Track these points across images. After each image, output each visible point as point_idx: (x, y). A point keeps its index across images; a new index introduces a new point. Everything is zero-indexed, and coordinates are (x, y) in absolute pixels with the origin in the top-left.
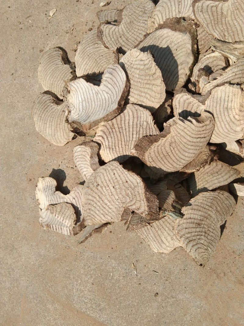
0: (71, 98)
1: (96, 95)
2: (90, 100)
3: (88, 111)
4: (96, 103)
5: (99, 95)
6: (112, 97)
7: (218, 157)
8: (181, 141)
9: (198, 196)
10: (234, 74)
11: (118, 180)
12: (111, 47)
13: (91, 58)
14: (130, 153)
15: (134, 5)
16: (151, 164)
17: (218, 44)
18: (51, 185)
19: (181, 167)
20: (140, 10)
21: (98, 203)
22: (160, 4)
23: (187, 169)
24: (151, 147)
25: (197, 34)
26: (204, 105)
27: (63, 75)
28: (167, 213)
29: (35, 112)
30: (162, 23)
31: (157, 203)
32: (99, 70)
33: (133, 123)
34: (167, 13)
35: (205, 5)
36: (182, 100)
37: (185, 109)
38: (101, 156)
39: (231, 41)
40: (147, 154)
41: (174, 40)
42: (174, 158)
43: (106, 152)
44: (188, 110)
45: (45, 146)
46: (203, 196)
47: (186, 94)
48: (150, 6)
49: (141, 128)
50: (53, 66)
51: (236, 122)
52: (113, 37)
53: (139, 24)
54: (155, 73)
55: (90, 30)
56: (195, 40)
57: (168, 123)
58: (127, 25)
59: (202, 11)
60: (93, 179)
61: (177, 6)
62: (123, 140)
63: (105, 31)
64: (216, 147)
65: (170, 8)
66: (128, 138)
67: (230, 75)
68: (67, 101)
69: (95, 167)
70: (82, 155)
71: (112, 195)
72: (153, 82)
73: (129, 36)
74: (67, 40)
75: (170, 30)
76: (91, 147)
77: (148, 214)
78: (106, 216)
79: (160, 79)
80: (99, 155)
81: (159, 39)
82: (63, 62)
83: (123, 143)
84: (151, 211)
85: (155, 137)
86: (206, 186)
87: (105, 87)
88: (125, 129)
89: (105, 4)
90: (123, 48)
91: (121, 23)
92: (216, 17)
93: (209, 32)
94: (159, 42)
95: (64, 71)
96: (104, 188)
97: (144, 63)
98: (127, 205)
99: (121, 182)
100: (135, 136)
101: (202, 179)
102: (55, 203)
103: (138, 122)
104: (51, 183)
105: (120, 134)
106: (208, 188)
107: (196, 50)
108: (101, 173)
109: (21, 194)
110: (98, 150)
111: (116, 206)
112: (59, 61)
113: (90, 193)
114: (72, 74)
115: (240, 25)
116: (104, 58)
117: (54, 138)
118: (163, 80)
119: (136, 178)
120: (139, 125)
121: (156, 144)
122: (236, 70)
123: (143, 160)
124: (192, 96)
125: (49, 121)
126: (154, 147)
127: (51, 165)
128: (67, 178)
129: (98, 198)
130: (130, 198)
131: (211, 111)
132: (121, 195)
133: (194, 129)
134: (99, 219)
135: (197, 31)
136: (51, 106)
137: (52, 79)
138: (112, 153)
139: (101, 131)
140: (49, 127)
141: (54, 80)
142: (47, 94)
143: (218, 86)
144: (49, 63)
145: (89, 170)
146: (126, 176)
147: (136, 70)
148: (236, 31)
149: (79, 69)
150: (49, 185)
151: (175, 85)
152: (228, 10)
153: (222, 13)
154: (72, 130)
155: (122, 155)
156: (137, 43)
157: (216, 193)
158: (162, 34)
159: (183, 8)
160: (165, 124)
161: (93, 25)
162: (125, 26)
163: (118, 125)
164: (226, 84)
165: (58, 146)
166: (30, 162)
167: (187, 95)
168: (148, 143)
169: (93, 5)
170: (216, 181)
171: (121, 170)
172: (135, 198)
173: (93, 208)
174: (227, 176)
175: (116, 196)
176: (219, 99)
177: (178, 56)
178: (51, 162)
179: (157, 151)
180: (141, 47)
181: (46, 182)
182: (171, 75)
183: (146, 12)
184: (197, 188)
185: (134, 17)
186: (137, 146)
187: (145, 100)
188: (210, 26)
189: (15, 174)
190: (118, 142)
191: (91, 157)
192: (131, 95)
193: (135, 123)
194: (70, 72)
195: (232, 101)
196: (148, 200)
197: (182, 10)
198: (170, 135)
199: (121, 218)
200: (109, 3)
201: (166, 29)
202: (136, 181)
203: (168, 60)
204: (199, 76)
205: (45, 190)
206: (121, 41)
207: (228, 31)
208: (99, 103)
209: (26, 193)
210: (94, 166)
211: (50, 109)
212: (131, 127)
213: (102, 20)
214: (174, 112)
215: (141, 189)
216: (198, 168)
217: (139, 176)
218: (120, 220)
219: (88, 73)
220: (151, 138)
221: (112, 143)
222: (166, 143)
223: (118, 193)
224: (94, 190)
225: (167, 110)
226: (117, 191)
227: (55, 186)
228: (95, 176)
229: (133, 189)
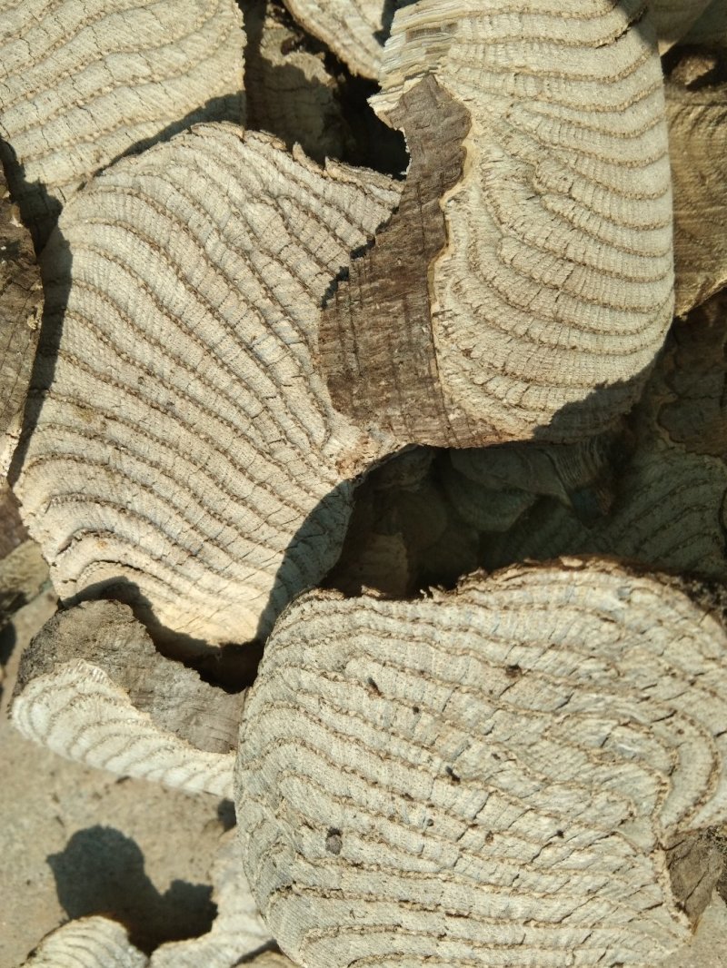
11: (437, 706)
14: (333, 475)
16: (531, 416)
18: (103, 953)
19: (667, 284)
21: (446, 949)
23: (712, 269)
24: (435, 308)
33: (185, 279)
38: (194, 636)
40: (453, 378)
43: (195, 592)
49: (261, 260)
57: (396, 78)
60: (269, 814)
62: (225, 437)
66: (245, 398)
69: (213, 727)
70: (83, 729)
71: (489, 837)
76: (87, 647)
80: (174, 647)
83: (245, 453)
85: (398, 227)
88: (179, 361)
96: (394, 832)
98: (669, 817)
100: (269, 349)
103: (214, 246)
108: (280, 741)
110: (140, 629)
111: (589, 881)
113: (330, 920)
119: (556, 594)
120: (233, 265)
121: (450, 265)
123: (461, 438)
127: (22, 852)
128: (141, 845)
129: (408, 919)
130: (640, 759)
132: (555, 788)
138: (237, 569)
139: (52, 501)
145: (200, 767)
146: (468, 639)
150: (90, 961)
155: (297, 526)
163: (107, 380)
168: (398, 305)
171: (393, 625)
172: (688, 729)
175: (522, 824)
178: (11, 835)
179: (494, 301)
181: (64, 959)
187: (131, 103)
190: (212, 476)
191: (142, 699)
192: (31, 150)
193: (199, 275)
198: (477, 128)
202: (582, 612)
210: (207, 722)
215: (681, 635)
217: (566, 562)
218: (688, 933)
220: (378, 258)
221: (181, 514)
222: (505, 201)
223: (519, 788)
224: (334, 884)
225: (300, 73)
226: (503, 780)
227: (125, 942)
228: (267, 788)
229: (616, 680)
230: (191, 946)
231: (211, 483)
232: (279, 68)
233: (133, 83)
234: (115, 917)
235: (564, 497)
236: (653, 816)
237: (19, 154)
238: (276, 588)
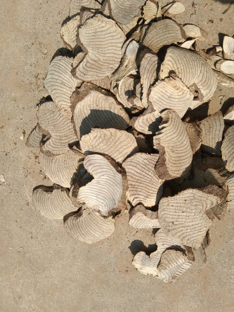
0: (89, 204)
1: (100, 184)
2: (100, 191)
3: (108, 197)
4: (106, 188)
5: (101, 182)
6: (109, 173)
7: (198, 121)
8: (174, 142)
9: (222, 152)
10: (147, 79)
11: (179, 206)
12: (64, 151)
13: (61, 170)
14: (160, 184)
15: (41, 116)
16: (180, 174)
17: (116, 76)
18: (143, 257)
19: (191, 152)
20: (49, 114)
21: (188, 231)
22: (54, 97)
23: (196, 148)
24: (167, 167)
25: (95, 85)
26: (155, 111)
27: (60, 198)
28: (226, 184)
29: (76, 237)
30: (70, 105)
31: (216, 187)
32: (74, 169)
33: (139, 169)
34: (65, 97)
35: (82, 70)
36: (141, 124)
37: (148, 125)
38: (149, 206)
39: (118, 65)
40: (171, 173)
41: (89, 103)
42: (183, 154)
44: (151, 123)
45: (106, 243)
46: (224, 148)
47: (138, 118)
48: (50, 106)
50: (48, 202)
51: (182, 96)
52: (58, 146)
53: (59, 121)
54: (111, 133)
55: (36, 157)
56: (98, 89)
57: (156, 144)
58: (55, 130)
59: (85, 75)
60: (164, 223)
61: (65, 87)
62: (147, 184)
63: (49, 149)
64: (188, 117)
65: (63, 92)
66: (149, 179)
67: (147, 82)
68: (89, 208)
70: (139, 221)
71: (188, 217)
72: (117, 138)
73: (64, 133)
74: (32, 180)
75: (80, 102)
76: (138, 211)
77: (221, 198)
78: (202, 230)
79: (117, 131)
80: (147, 208)
81: (81, 114)
82: (49, 193)
83: (150, 185)
84: (220, 195)
85: (160, 159)
86: (217, 141)
87: (98, 174)
88: (141, 178)
89: (23, 135)
90: (71, 142)
91: (51, 133)
92: (95, 67)
93: (103, 78)
94: (83, 114)
95: (57, 196)
96: (179, 220)
97: (99, 137)
98: (204, 210)
99: (183, 205)
100: (150, 174)
101: (208, 141)
102: (158, 262)
103: (141, 165)
104: (141, 256)
105: (142, 183)
106: (219, 141)
107: (106, 92)
108: (163, 215)
109: (134, 285)
110: (143, 207)
111: (200, 218)
112: (47, 195)
113: (175, 232)
114: (63, 191)
115: (111, 53)
116: (68, 160)
117: (105, 233)
118: (119, 130)
119: (187, 192)
120: (144, 167)
121: (167, 162)
122: (145, 76)
123: (173, 178)
124: (144, 115)
125: (90, 230)
126: (168, 164)
127: (124, 248)
128: (142, 241)
129: (183, 229)
130: (200, 205)
131: (163, 108)
132: (193, 210)
133: (170, 128)
134: (200, 236)
135: (93, 84)
136: (79, 221)
137: (58, 209)
138: (152, 197)
139: (130, 196)
140: (95, 232)
141: (60, 207)
142: (67, 219)
143: (148, 95)
144: (43, 204)
145: (153, 222)
146: (180, 199)
147: (100, 145)
148: (113, 58)
149: (63, 184)
150: (141, 259)
151: (124, 122)
152: (95, 56)
153: (95, 61)
154: (112, 216)
155: (157, 191)
156: (73, 130)
157: (226, 137)
158: (79, 109)
159: (68, 83)
160: (155, 147)
161: (34, 154)
162: (55, 132)
163: (133, 181)
164: (151, 89)
165: (113, 233)
166: (112, 263)
167: (140, 119)
168: (163, 167)
169: (18, 144)
170: (217, 132)
172: (202, 201)
173: (189, 237)
174: (218, 123)
175: (191, 215)
176: (159, 99)
177: (103, 107)
178: (122, 246)
179: (172, 164)
180: (79, 129)
181: (137, 259)
182: (114, 119)
183: (53, 111)
184: (214, 148)
185: (51, 121)
186: (160, 177)
187: (126, 151)
188: (99, 75)
189: (114, 281)
191: (146, 215)
194: (61, 192)
195: (166, 91)
196: (210, 193)
197: (70, 85)
198: (165, 148)
199: (210, 220)
200: (24, 132)
201: (78, 104)
202: (190, 193)
203: (101, 115)
204: (132, 102)
205: (143, 264)
206: (65, 141)
207: (110, 64)
208: (107, 185)
209: (135, 280)
210: (153, 216)
211: (81, 223)
212: (141, 172)
213: (36, 145)
214: (145, 133)
215: (199, 193)
216: (200, 140)
217: (187, 189)
218: (212, 222)
219: (71, 178)
220: (159, 163)
221: (145, 193)
222: (170, 154)
223: (190, 211)
224: (174, 228)
225: (141, 138)
226: (188, 211)
227: (145, 254)
228: (163, 220)
229: (195, 199)
230: (155, 253)
231: (147, 189)
232: (138, 138)
233: (126, 149)
234: (143, 251)
235: (187, 178)
236: (203, 210)
237: (115, 159)
238: (157, 198)
